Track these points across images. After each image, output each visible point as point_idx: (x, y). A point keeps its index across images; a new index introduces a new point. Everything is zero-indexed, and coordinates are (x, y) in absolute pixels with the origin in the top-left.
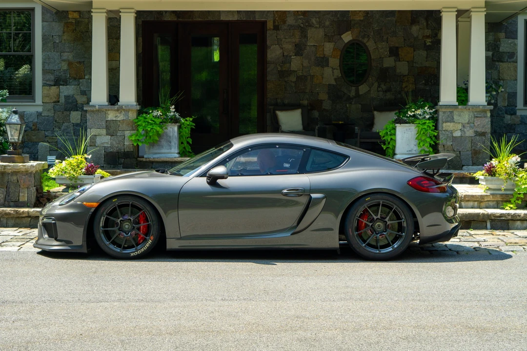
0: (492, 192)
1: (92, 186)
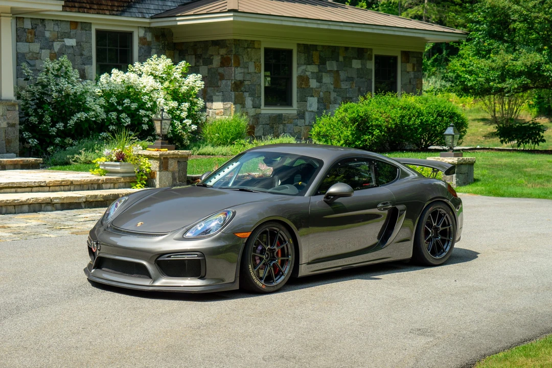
0: (122, 175)
1: (234, 214)
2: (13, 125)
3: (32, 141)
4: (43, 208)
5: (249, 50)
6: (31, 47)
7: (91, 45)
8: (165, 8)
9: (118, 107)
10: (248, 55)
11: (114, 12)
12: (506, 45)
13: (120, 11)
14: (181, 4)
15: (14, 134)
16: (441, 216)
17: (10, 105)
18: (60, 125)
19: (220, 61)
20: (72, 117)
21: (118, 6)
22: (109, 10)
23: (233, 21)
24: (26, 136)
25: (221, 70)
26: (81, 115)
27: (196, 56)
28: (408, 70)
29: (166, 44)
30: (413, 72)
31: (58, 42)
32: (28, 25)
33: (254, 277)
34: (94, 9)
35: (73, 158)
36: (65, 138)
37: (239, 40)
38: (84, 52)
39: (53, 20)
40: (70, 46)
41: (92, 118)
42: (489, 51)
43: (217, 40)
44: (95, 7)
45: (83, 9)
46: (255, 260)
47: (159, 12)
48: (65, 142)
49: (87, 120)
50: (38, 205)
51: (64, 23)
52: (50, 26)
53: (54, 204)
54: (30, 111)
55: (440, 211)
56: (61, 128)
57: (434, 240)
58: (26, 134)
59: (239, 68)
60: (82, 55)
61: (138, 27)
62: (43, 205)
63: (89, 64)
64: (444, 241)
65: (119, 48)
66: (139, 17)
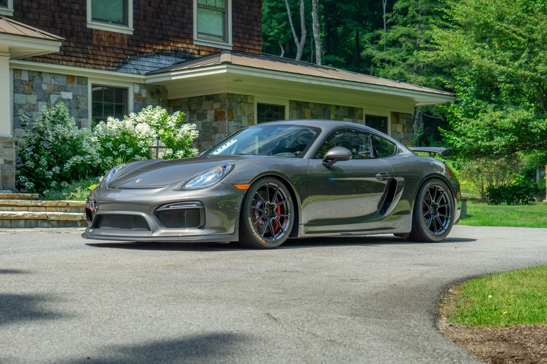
1: (233, 166)
2: (10, 163)
3: (28, 184)
4: (39, 224)
5: (242, 104)
6: (28, 98)
7: (87, 99)
8: (159, 66)
9: (114, 152)
10: (241, 109)
11: (110, 68)
12: (494, 105)
13: (115, 67)
14: (175, 62)
15: (12, 171)
16: (439, 194)
17: (7, 143)
18: (56, 169)
19: (213, 115)
20: (68, 161)
21: (114, 62)
22: (105, 65)
23: (227, 73)
24: (22, 179)
25: (215, 124)
26: (77, 159)
27: (190, 111)
28: (398, 131)
29: (161, 100)
30: (403, 133)
31: (55, 95)
32: (25, 77)
33: (254, 231)
34: (91, 64)
35: (69, 196)
36: (60, 182)
37: (232, 94)
38: (80, 106)
39: (50, 73)
40: (66, 99)
41: (88, 161)
42: (477, 112)
43: (211, 95)
44: (92, 62)
45: (79, 64)
46: (255, 216)
47: (154, 69)
48: (61, 186)
49: (83, 164)
50: (34, 221)
51: (61, 77)
52: (47, 79)
53: (50, 221)
54: (27, 156)
55: (438, 188)
56: (57, 172)
57: (433, 217)
58: (22, 178)
59: (232, 122)
60: (78, 108)
61: (134, 83)
62: (39, 222)
63: (85, 118)
64: (442, 218)
65: (114, 103)
66: (134, 73)
